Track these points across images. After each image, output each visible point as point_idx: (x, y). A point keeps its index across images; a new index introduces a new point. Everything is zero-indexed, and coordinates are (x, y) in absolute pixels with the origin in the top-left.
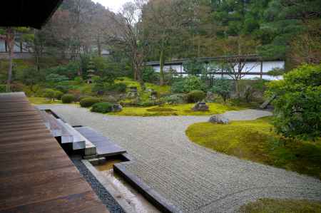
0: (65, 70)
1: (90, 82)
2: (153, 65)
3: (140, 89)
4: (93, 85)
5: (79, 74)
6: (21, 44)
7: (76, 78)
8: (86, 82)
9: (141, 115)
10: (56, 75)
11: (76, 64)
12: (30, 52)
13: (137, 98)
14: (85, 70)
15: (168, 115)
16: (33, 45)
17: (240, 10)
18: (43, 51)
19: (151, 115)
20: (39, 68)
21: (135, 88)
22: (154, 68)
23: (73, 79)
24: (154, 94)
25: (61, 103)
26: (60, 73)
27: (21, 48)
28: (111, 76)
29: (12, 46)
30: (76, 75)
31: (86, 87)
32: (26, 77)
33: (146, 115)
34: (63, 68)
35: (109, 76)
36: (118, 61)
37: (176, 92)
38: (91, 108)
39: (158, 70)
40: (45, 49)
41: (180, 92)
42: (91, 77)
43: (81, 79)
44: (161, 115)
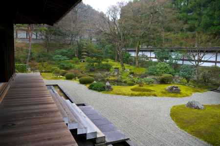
0: (67, 52)
1: (84, 61)
2: (129, 51)
3: (121, 69)
4: (86, 64)
5: (76, 55)
6: (37, 34)
7: (74, 58)
8: (81, 61)
9: (128, 95)
10: (60, 56)
11: (74, 48)
12: (42, 39)
13: (120, 76)
14: (80, 53)
15: (149, 95)
16: (45, 34)
17: (198, 12)
18: (52, 38)
19: (136, 96)
20: (48, 51)
21: (118, 69)
22: (130, 53)
23: (71, 58)
24: (132, 73)
25: (64, 79)
26: (63, 54)
27: (37, 36)
28: (99, 58)
29: (31, 35)
30: (74, 56)
31: (81, 65)
32: (39, 57)
33: (132, 95)
34: (65, 51)
35: (98, 58)
36: (103, 47)
37: (151, 74)
38: (88, 85)
39: (133, 54)
40: (53, 37)
41: (154, 75)
42: (84, 58)
43: (77, 59)
44: (144, 95)
